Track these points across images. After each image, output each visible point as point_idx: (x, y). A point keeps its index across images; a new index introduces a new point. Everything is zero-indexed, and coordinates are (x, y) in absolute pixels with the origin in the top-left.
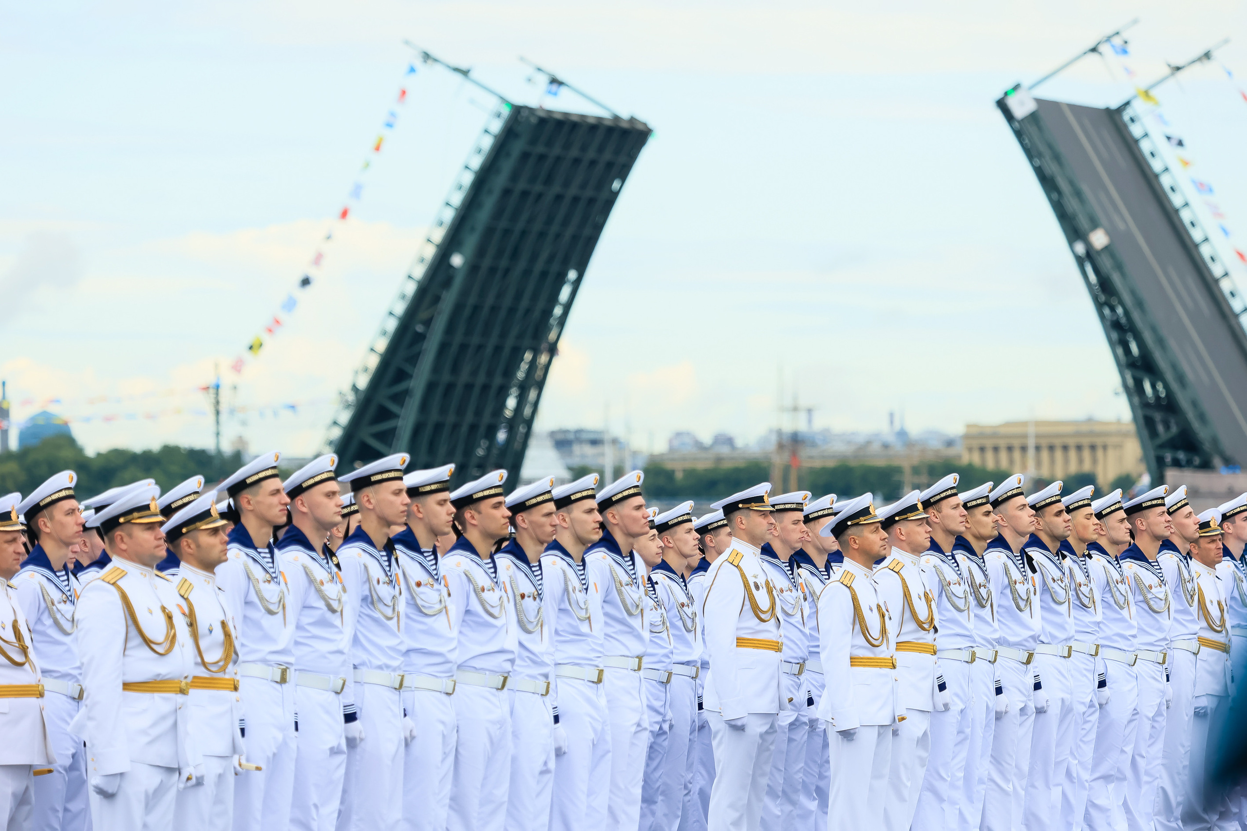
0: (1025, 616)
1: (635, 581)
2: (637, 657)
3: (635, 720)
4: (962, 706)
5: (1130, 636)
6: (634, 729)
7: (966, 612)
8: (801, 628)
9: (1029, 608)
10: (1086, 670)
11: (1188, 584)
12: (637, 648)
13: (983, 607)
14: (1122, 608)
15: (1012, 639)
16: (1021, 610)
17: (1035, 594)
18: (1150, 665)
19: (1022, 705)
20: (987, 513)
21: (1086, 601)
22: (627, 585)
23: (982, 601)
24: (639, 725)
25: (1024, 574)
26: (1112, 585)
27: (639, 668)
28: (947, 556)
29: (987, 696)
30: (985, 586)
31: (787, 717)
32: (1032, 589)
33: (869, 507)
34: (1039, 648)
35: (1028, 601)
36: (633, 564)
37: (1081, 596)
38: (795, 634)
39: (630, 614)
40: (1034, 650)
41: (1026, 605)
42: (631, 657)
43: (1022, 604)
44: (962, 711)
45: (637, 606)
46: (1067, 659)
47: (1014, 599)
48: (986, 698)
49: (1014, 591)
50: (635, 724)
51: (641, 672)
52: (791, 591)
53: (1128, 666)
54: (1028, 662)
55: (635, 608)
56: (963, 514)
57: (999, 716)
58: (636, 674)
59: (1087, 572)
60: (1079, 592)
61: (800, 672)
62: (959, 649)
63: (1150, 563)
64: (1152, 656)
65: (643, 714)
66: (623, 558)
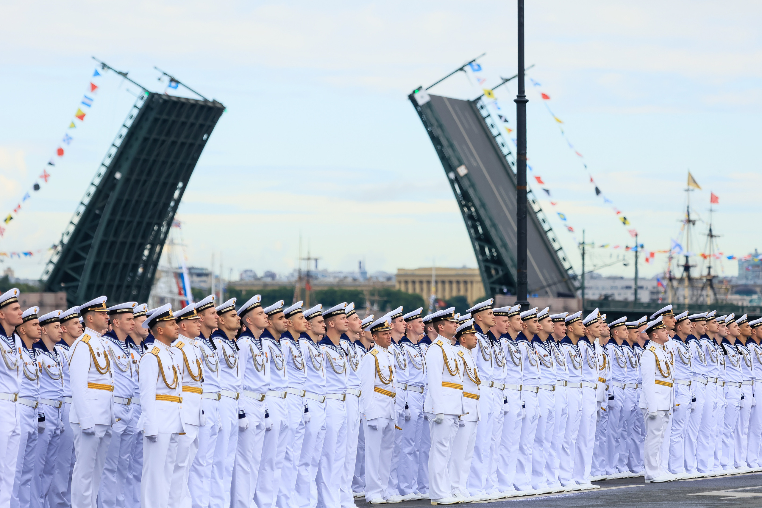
0: (261, 374)
1: (14, 351)
2: (14, 394)
3: (12, 428)
4: (212, 424)
5: (321, 385)
6: (11, 434)
7: (216, 372)
8: (130, 378)
9: (263, 370)
10: (298, 404)
11: (353, 359)
12: (14, 389)
13: (231, 368)
14: (318, 370)
15: (253, 387)
16: (258, 371)
17: (267, 362)
18: (336, 401)
19: (258, 424)
20: (233, 315)
21: (299, 366)
22: (9, 353)
23: (231, 365)
24: (14, 432)
25: (261, 351)
26: (313, 357)
27: (16, 400)
28: (207, 340)
29: (232, 418)
30: (233, 357)
31: (119, 428)
32: (265, 359)
33: (169, 311)
34: (269, 393)
35: (263, 366)
36: (14, 341)
37: (296, 363)
38: (126, 382)
39: (10, 369)
40: (265, 393)
41: (262, 368)
42: (11, 394)
43: (259, 367)
44: (212, 427)
45: (15, 365)
46: (284, 399)
47: (255, 365)
48: (231, 419)
49: (255, 361)
50: (12, 431)
51: (17, 403)
52: (125, 358)
53: (319, 403)
54: (262, 400)
55: (13, 366)
56: (217, 317)
57: (242, 430)
58: (14, 403)
59: (300, 350)
60: (295, 361)
61: (129, 403)
62: (212, 393)
63: (335, 346)
64: (337, 397)
65: (17, 425)
66: (7, 338)
